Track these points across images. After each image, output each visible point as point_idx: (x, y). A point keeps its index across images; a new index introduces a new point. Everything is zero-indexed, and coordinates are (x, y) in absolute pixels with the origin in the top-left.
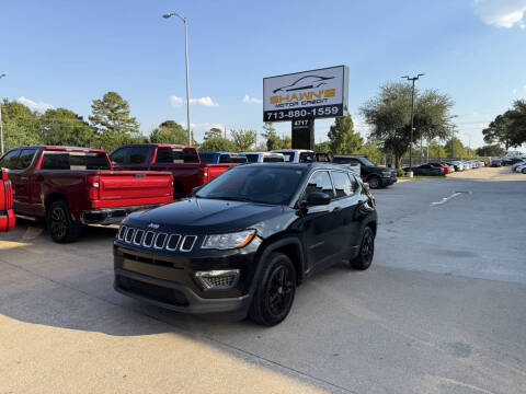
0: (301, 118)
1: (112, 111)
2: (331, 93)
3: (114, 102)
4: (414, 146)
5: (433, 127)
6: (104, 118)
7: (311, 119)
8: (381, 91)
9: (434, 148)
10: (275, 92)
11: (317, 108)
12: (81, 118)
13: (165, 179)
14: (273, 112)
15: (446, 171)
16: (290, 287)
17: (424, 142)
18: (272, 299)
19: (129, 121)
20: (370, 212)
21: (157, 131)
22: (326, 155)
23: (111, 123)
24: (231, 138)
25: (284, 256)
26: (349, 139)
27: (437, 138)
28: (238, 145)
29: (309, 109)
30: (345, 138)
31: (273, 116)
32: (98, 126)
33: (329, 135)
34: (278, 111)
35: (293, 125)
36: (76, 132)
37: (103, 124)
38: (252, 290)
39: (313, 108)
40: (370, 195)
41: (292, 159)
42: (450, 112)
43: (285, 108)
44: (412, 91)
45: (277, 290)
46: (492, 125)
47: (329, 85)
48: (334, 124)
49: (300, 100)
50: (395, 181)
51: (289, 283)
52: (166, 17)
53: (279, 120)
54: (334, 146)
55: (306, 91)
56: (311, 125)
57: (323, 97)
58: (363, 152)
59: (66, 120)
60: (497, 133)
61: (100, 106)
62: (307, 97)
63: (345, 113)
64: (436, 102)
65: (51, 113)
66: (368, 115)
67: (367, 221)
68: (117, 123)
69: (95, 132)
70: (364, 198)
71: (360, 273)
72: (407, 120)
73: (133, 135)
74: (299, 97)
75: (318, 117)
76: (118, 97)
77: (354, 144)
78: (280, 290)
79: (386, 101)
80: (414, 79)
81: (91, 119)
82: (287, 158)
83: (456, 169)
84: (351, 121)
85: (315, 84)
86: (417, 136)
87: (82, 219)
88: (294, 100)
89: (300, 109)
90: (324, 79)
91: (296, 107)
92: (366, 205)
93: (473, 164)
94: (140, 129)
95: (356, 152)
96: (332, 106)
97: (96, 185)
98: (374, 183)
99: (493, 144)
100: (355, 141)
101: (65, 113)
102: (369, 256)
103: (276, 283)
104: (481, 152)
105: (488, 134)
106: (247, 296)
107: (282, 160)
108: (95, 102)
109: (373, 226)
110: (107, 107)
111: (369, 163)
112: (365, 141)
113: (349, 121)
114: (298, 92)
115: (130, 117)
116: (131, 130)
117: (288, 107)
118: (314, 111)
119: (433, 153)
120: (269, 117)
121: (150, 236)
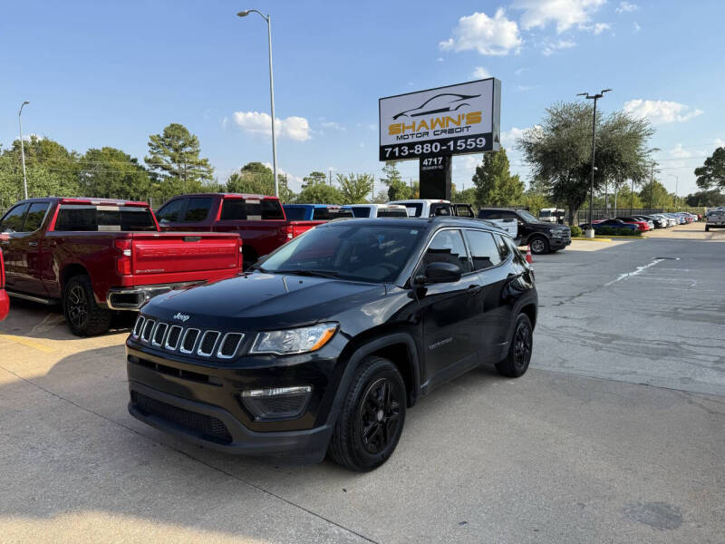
0: (432, 155)
1: (176, 150)
2: (475, 118)
3: (179, 138)
4: (596, 194)
5: (624, 166)
6: (166, 160)
7: (447, 155)
8: (549, 116)
9: (624, 195)
10: (395, 118)
11: (456, 140)
12: (134, 161)
13: (231, 243)
14: (393, 146)
15: (643, 229)
16: (396, 410)
17: (610, 188)
18: (366, 430)
19: (199, 164)
20: (527, 290)
21: (236, 176)
22: (468, 207)
23: (175, 167)
24: (338, 186)
25: (387, 363)
26: (503, 184)
27: (629, 182)
28: (347, 195)
29: (444, 142)
30: (497, 183)
31: (392, 154)
32: (158, 171)
33: (475, 179)
34: (400, 146)
35: (421, 165)
36: (129, 179)
37: (164, 168)
38: (332, 417)
39: (449, 140)
40: (527, 265)
41: (419, 213)
42: (648, 144)
43: (410, 140)
44: (592, 115)
45: (374, 416)
46: (709, 162)
47: (472, 106)
48: (481, 164)
49: (431, 129)
50: (569, 243)
51: (395, 405)
52: (242, 15)
53: (401, 157)
54: (481, 195)
55: (440, 115)
56: (446, 164)
57: (463, 124)
58: (523, 203)
59: (114, 162)
60: (716, 175)
61: (159, 143)
62: (442, 125)
63: (495, 147)
64: (628, 129)
65: (94, 154)
66: (530, 150)
67: (521, 304)
68: (183, 166)
69: (154, 180)
70: (517, 269)
71: (511, 382)
72: (586, 155)
73: (205, 183)
74: (429, 124)
75: (457, 152)
76: (184, 131)
77: (511, 191)
78: (380, 415)
79: (555, 129)
80: (597, 97)
81: (148, 161)
82: (412, 211)
83: (657, 225)
84: (505, 158)
85: (453, 107)
86: (600, 178)
87: (109, 302)
88: (423, 130)
89: (431, 142)
90: (465, 97)
91: (425, 138)
92: (521, 281)
93: (681, 218)
94: (214, 175)
95: (513, 202)
96: (476, 136)
97: (127, 253)
98: (538, 247)
99: (710, 189)
100: (513, 187)
101: (113, 154)
102: (525, 357)
103: (373, 404)
104: (693, 201)
105: (702, 175)
106: (325, 427)
107: (403, 214)
108: (152, 138)
109: (531, 311)
110: (170, 145)
111: (531, 219)
112: (527, 187)
113: (503, 158)
114: (427, 118)
115: (201, 157)
116: (203, 177)
117: (415, 139)
118: (452, 143)
119: (623, 203)
120: (388, 154)
121: (176, 331)
